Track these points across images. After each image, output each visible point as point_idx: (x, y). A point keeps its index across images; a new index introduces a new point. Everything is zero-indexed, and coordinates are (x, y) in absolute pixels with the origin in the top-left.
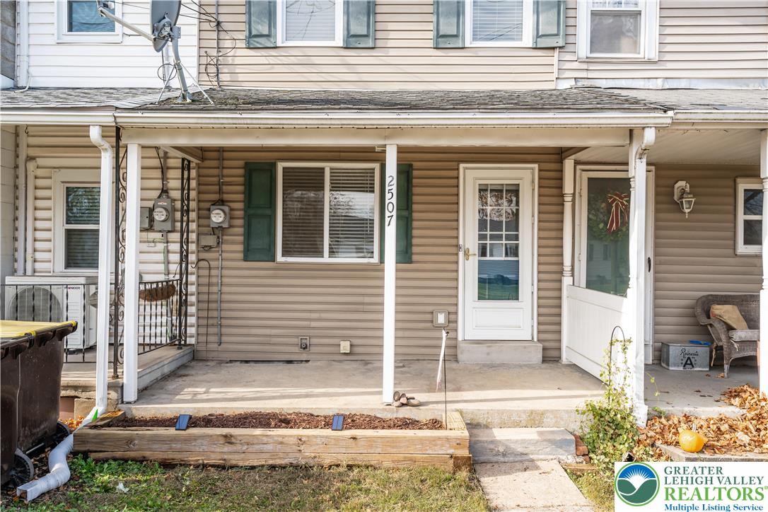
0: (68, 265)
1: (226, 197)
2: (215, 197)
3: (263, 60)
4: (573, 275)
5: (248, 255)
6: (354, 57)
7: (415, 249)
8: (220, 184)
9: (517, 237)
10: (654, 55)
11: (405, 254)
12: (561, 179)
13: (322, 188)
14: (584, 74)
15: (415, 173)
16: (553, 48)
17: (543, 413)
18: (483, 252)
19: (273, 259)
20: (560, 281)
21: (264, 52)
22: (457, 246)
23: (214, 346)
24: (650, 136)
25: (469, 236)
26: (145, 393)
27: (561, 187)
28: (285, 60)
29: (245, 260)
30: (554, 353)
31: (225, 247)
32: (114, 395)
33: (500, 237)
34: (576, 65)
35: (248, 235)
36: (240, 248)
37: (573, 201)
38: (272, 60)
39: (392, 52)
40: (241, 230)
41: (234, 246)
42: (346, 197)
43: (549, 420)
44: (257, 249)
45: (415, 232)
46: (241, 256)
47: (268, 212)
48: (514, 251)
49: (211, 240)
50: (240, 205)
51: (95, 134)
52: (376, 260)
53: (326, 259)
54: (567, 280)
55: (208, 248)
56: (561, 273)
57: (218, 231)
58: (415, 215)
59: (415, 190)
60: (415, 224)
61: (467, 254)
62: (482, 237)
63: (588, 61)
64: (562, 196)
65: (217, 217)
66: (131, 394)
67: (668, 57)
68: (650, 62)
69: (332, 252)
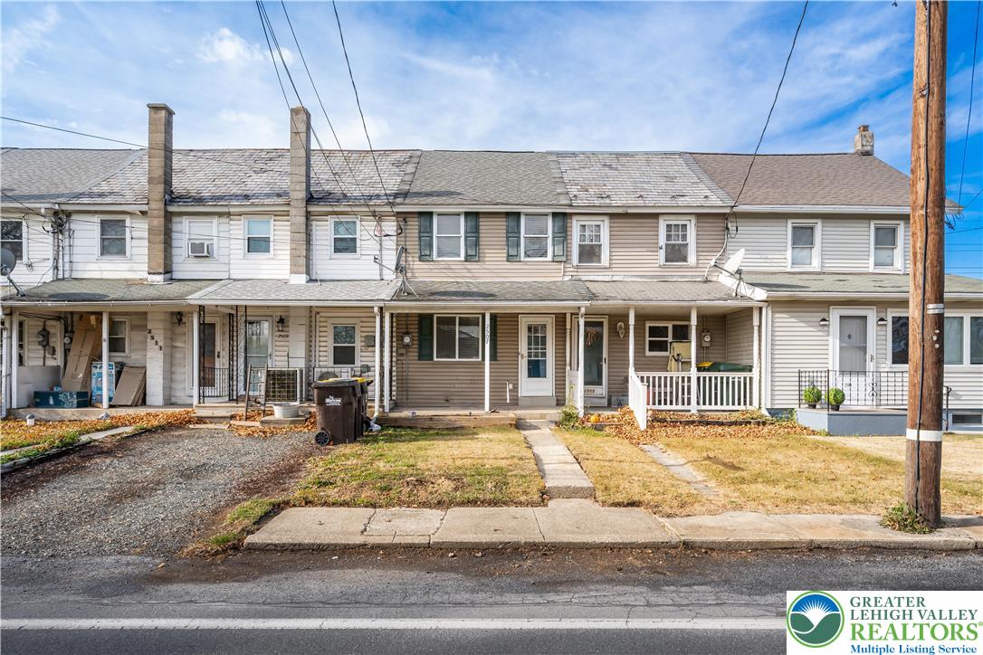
0: (335, 363)
1: (410, 330)
2: (405, 330)
3: (427, 267)
4: (571, 366)
5: (421, 357)
6: (469, 265)
7: (498, 355)
8: (407, 325)
9: (545, 349)
10: (607, 265)
11: (494, 357)
12: (565, 321)
13: (455, 325)
14: (575, 274)
15: (498, 319)
16: (561, 262)
17: (545, 414)
18: (529, 356)
19: (432, 360)
20: (565, 369)
21: (427, 263)
22: (518, 353)
23: (404, 401)
24: (583, 310)
25: (523, 347)
26: (391, 410)
27: (565, 325)
28: (437, 267)
29: (419, 360)
30: (562, 402)
31: (410, 354)
32: (381, 410)
33: (538, 349)
34: (572, 269)
35: (420, 348)
36: (417, 354)
37: (571, 332)
38: (431, 267)
39: (488, 263)
40: (417, 346)
41: (414, 354)
42: (465, 329)
43: (547, 417)
44: (425, 355)
45: (498, 347)
46: (417, 358)
47: (429, 337)
48: (544, 355)
49: (403, 351)
50: (416, 335)
51: (376, 310)
52: (480, 359)
53: (457, 359)
54: (568, 368)
55: (402, 355)
56: (565, 365)
57: (407, 346)
58: (498, 339)
59: (499, 327)
60: (498, 343)
61: (522, 357)
62: (529, 349)
63: (578, 267)
64: (565, 329)
65: (407, 340)
66: (387, 410)
67: (614, 266)
68: (606, 268)
69: (459, 357)
